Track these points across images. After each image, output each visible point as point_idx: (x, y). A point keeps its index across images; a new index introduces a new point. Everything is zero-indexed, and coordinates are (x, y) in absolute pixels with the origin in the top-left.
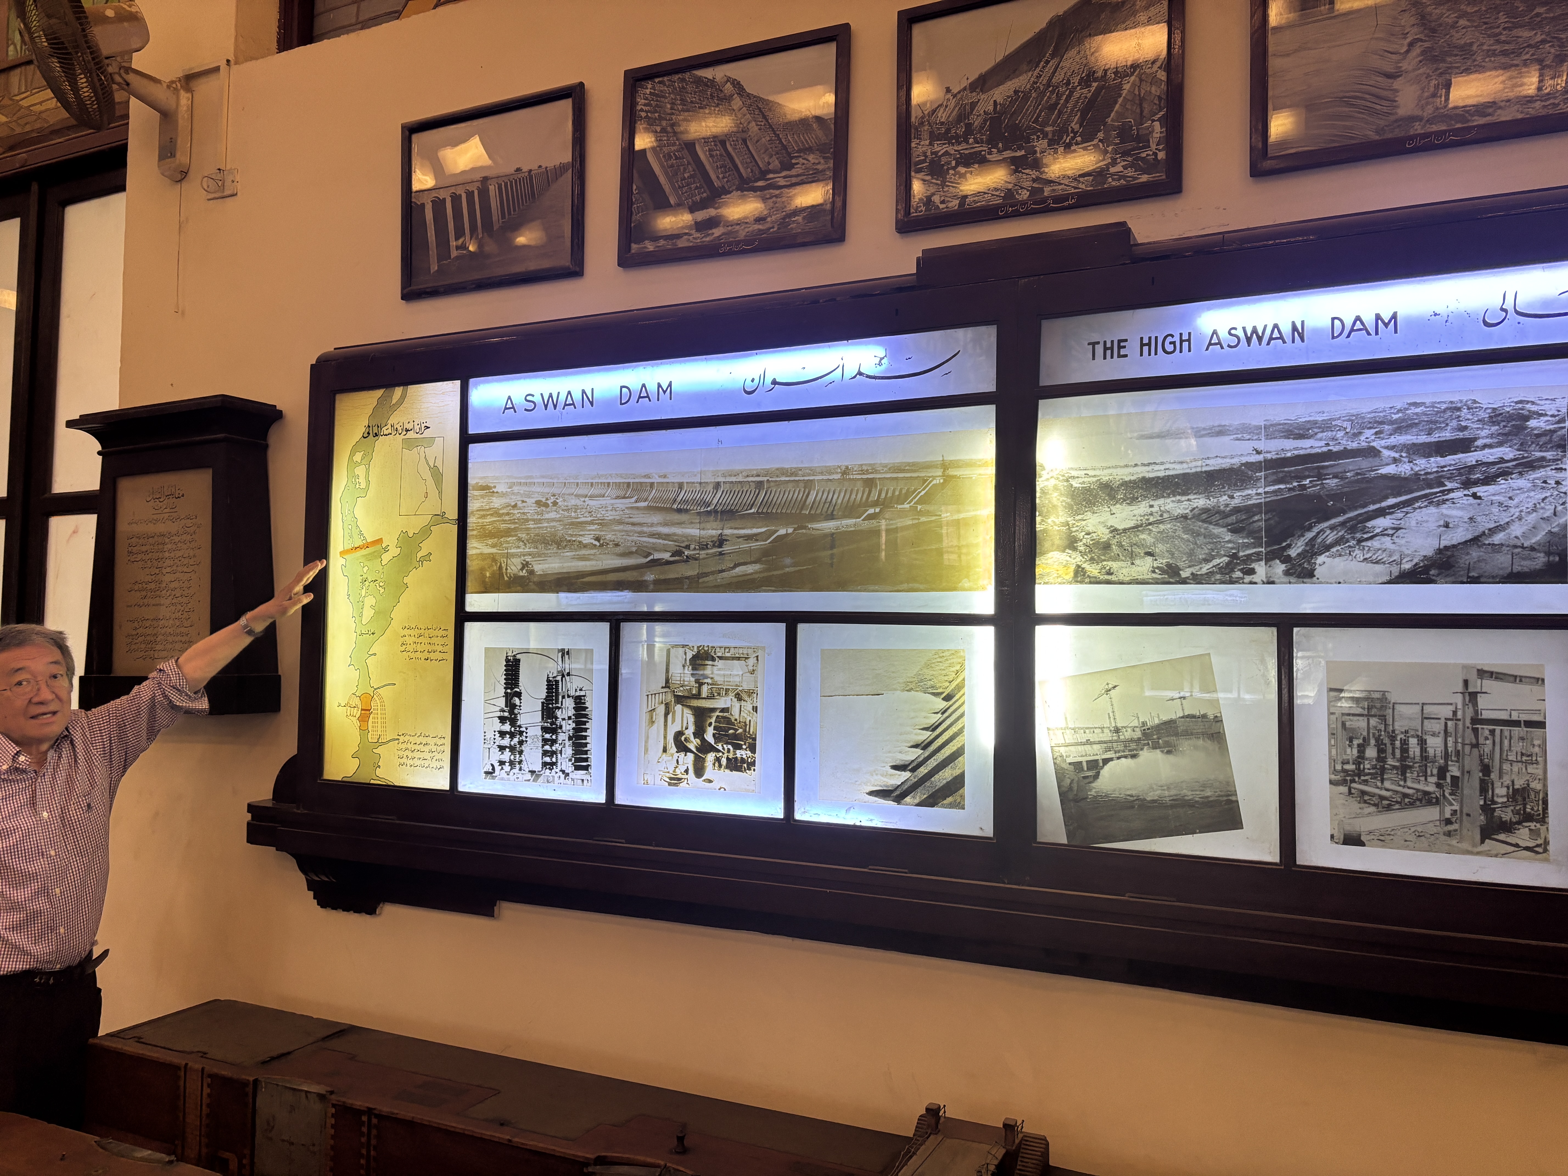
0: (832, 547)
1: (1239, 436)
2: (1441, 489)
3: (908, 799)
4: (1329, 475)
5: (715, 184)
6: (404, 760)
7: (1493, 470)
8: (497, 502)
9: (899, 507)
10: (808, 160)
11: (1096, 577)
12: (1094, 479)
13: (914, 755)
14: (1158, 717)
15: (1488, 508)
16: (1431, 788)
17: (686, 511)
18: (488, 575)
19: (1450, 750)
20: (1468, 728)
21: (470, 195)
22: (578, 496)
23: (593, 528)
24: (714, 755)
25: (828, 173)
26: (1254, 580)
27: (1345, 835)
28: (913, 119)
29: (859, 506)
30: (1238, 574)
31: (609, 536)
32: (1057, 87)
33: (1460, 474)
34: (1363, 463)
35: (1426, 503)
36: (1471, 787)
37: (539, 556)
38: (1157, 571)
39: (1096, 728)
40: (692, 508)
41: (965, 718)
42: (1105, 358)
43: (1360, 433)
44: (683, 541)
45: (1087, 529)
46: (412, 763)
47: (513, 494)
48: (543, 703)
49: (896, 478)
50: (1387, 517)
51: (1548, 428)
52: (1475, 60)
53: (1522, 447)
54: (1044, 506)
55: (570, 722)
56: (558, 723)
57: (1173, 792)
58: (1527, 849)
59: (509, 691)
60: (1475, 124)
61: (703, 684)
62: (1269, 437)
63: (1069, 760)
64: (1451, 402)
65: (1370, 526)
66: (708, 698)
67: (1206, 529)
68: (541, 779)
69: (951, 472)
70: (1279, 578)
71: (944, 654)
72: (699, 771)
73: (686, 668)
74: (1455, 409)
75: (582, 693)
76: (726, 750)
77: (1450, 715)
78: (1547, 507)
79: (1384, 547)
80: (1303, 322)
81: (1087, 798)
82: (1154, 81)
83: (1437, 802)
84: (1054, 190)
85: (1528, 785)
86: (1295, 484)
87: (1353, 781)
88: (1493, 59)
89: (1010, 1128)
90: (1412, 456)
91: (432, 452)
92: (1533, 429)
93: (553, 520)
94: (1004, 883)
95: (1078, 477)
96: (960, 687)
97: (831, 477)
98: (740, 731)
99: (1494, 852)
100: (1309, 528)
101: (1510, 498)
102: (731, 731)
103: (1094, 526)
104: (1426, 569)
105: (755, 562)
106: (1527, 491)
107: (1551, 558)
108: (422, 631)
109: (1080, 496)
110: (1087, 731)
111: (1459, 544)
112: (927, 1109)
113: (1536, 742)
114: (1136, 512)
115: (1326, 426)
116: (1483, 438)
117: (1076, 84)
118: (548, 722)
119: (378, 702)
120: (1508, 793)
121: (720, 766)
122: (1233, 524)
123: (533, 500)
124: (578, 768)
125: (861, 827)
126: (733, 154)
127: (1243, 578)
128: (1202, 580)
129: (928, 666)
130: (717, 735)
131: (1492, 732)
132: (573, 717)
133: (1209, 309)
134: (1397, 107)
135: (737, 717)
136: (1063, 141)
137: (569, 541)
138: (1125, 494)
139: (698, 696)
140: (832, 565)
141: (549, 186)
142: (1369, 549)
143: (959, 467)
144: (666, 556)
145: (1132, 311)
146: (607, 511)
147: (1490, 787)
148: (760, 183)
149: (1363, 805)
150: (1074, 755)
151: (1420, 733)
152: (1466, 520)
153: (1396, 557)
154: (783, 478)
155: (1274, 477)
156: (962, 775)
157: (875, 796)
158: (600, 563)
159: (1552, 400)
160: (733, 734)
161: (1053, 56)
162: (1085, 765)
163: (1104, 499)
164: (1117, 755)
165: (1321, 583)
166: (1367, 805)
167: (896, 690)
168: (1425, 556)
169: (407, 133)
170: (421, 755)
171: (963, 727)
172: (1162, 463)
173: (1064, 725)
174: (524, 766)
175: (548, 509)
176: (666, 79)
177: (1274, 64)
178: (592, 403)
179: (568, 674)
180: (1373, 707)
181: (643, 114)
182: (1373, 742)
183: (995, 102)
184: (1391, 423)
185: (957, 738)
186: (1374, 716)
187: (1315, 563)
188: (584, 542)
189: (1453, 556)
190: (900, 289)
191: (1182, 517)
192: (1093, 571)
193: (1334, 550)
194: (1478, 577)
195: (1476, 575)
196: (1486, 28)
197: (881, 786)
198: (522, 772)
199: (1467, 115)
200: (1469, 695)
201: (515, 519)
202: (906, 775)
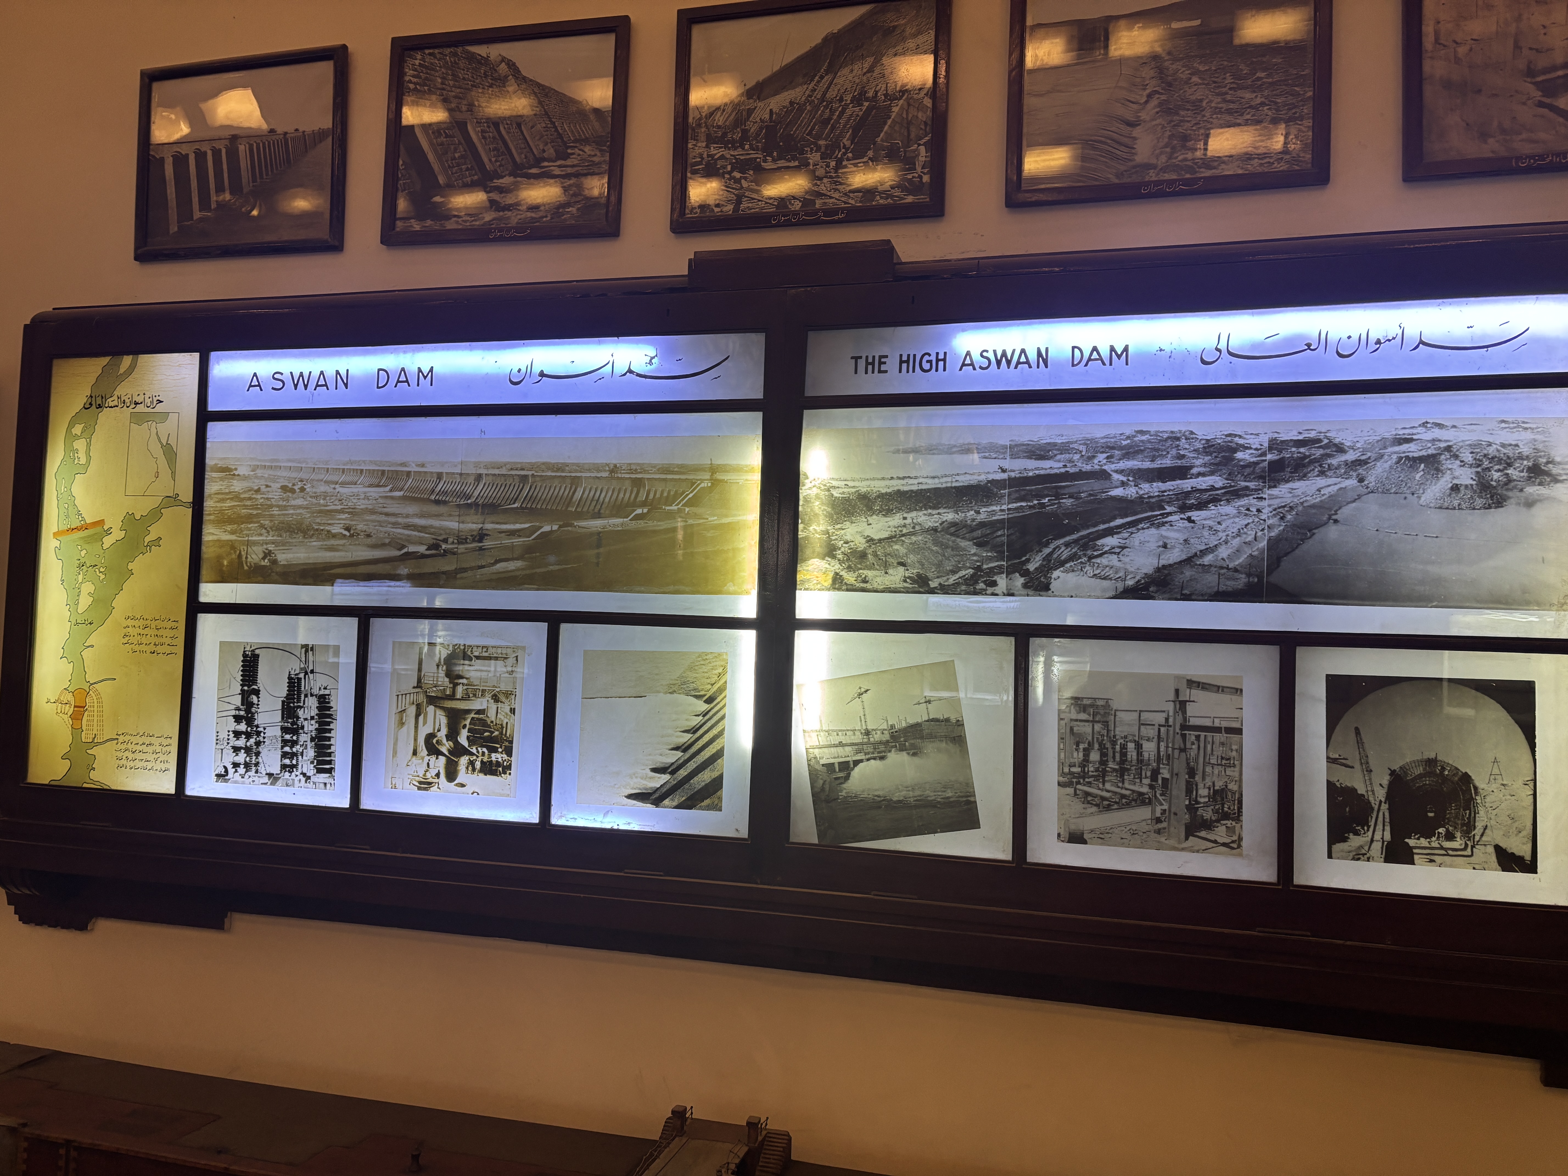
0: (599, 546)
1: (987, 454)
2: (1162, 512)
3: (666, 802)
4: (1065, 494)
5: (487, 167)
6: (123, 762)
7: (1205, 496)
8: (237, 486)
9: (667, 508)
10: (583, 151)
11: (852, 585)
12: (853, 490)
13: (674, 757)
14: (906, 720)
15: (1200, 531)
16: (1145, 789)
17: (445, 503)
18: (225, 563)
19: (1162, 754)
20: (1178, 733)
21: (216, 153)
22: (327, 482)
23: (344, 517)
24: (467, 758)
25: (604, 166)
26: (995, 592)
27: (1070, 834)
28: (690, 120)
29: (627, 505)
30: (981, 586)
31: (361, 527)
32: (831, 103)
33: (1178, 500)
34: (1095, 485)
35: (1148, 525)
36: (1178, 789)
37: (283, 545)
38: (908, 580)
39: (848, 730)
40: (450, 500)
41: (726, 721)
42: (866, 373)
43: (1094, 457)
44: (441, 534)
45: (846, 537)
46: (132, 765)
47: (257, 477)
48: (283, 702)
49: (665, 480)
50: (1115, 536)
51: (1252, 460)
52: (1204, 116)
53: (1230, 476)
54: (807, 514)
55: (313, 722)
56: (299, 723)
57: (917, 793)
58: (1224, 845)
59: (246, 688)
60: (1202, 175)
61: (458, 684)
62: (1014, 456)
63: (822, 762)
64: (1172, 432)
65: (1100, 544)
66: (462, 699)
67: (953, 542)
68: (280, 782)
69: (719, 476)
70: (1018, 590)
71: (707, 657)
72: (451, 775)
73: (440, 667)
74: (1175, 438)
75: (327, 692)
76: (480, 753)
77: (1163, 722)
78: (1249, 533)
79: (1111, 564)
80: (1047, 349)
81: (838, 799)
82: (921, 107)
83: (1150, 803)
84: (825, 203)
85: (1226, 786)
86: (1036, 502)
87: (1078, 783)
88: (1219, 116)
89: (753, 1125)
90: (1138, 480)
91: (165, 429)
92: (1239, 460)
93: (300, 507)
94: (757, 883)
95: (838, 487)
96: (722, 690)
97: (599, 475)
98: (496, 733)
99: (1196, 848)
100: (1047, 545)
101: (1219, 523)
102: (486, 734)
103: (852, 535)
104: (1146, 587)
105: (517, 559)
106: (1233, 517)
107: (1251, 579)
108: (148, 622)
109: (840, 506)
110: (840, 733)
111: (1175, 563)
112: (673, 1112)
113: (1234, 747)
114: (891, 523)
115: (1065, 448)
116: (1197, 467)
117: (849, 102)
118: (288, 722)
119: (95, 698)
120: (1209, 793)
121: (474, 770)
122: (978, 538)
123: (279, 485)
124: (320, 771)
125: (618, 830)
126: (506, 137)
127: (986, 590)
128: (948, 590)
129: (691, 668)
130: (471, 738)
131: (1198, 737)
132: (316, 717)
133: (964, 330)
134: (1136, 154)
135: (493, 719)
136: (835, 155)
137: (317, 530)
138: (882, 505)
139: (452, 697)
140: (598, 564)
141: (306, 151)
142: (1098, 566)
143: (727, 472)
144: (422, 549)
145: (893, 328)
146: (359, 499)
147: (1195, 787)
148: (534, 171)
149: (1086, 806)
150: (827, 756)
151: (1137, 739)
152: (1182, 542)
153: (1121, 574)
154: (549, 474)
155: (1017, 495)
156: (720, 778)
157: (634, 799)
158: (349, 554)
159: (1255, 435)
160: (488, 736)
161: (827, 72)
162: (837, 766)
163: (861, 510)
164: (867, 757)
165: (1055, 596)
166: (1090, 805)
167: (659, 692)
168: (1146, 574)
169: (147, 80)
170: (144, 756)
171: (723, 729)
172: (916, 478)
173: (818, 727)
174: (261, 768)
175: (294, 496)
176: (436, 51)
177: (1029, 102)
178: (346, 385)
179: (312, 672)
180: (1098, 713)
181: (412, 86)
182: (1096, 746)
183: (771, 110)
184: (1121, 448)
185: (717, 741)
186: (1099, 722)
187: (1051, 577)
188: (333, 531)
189: (1169, 574)
190: (672, 290)
191: (932, 529)
192: (850, 578)
193: (1068, 565)
194: (1190, 595)
195: (1188, 593)
196: (1215, 86)
197: (640, 789)
198: (259, 774)
199: (1195, 167)
200: (1180, 704)
201: (257, 505)
202: (665, 777)
